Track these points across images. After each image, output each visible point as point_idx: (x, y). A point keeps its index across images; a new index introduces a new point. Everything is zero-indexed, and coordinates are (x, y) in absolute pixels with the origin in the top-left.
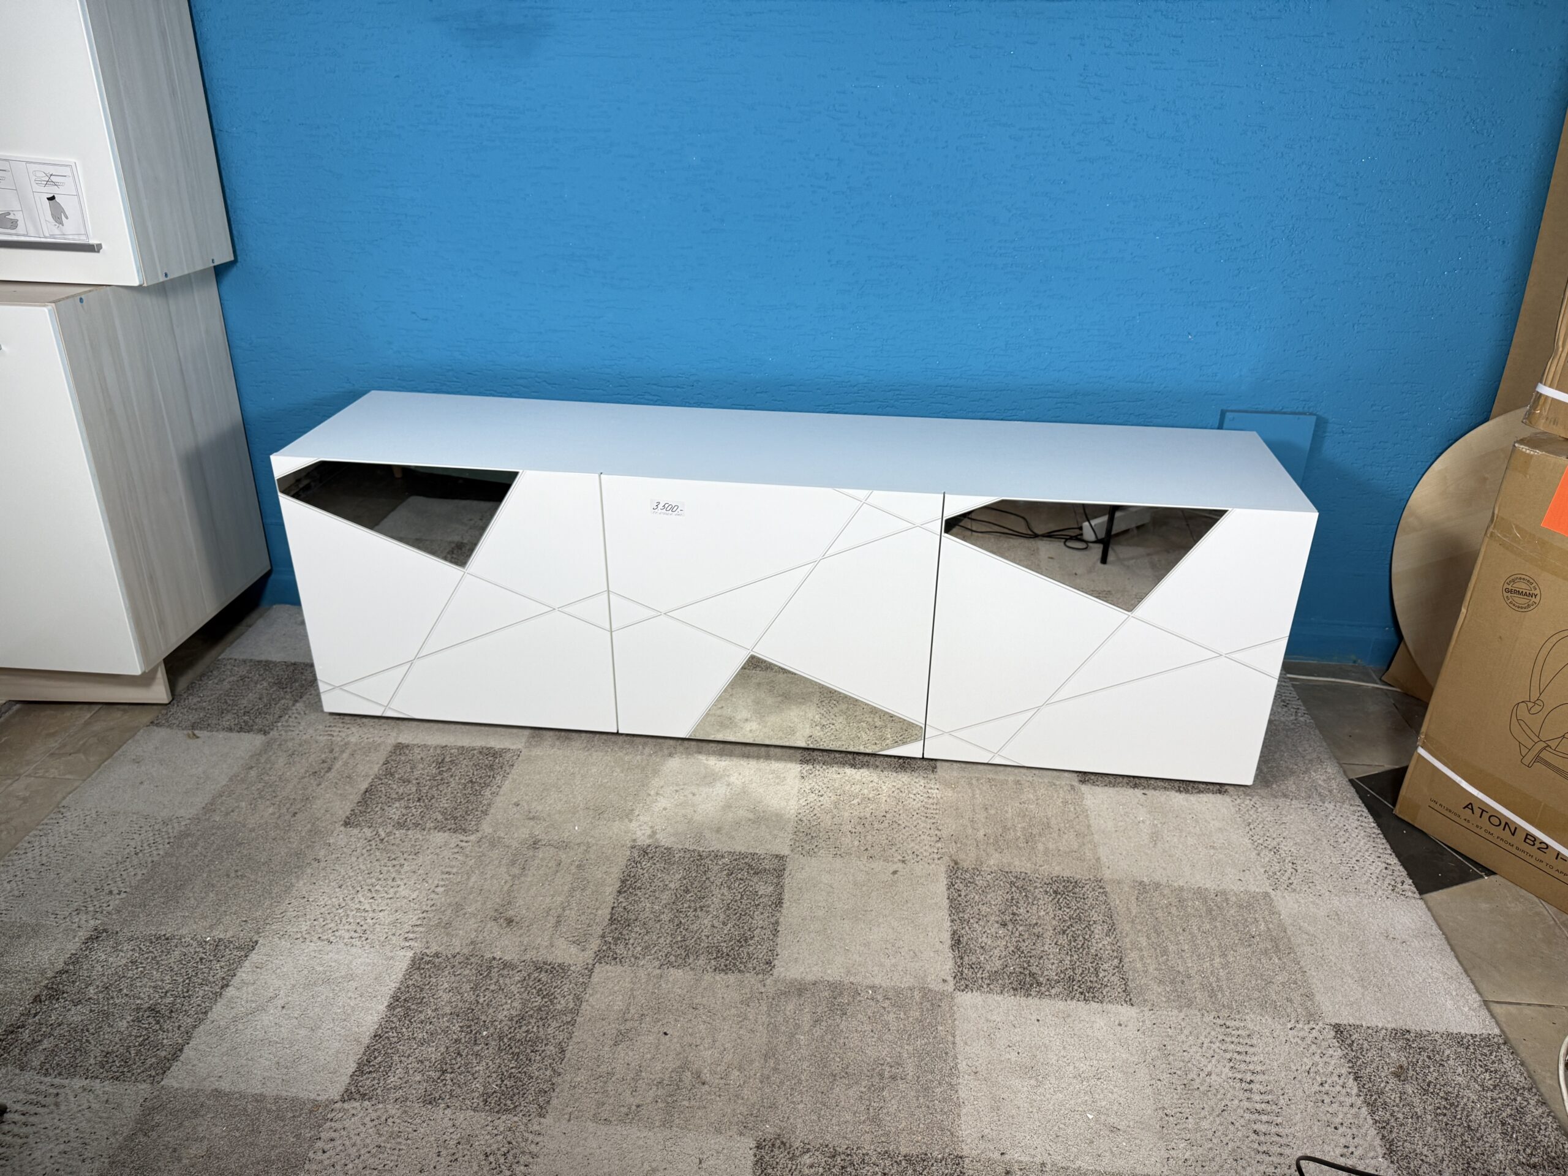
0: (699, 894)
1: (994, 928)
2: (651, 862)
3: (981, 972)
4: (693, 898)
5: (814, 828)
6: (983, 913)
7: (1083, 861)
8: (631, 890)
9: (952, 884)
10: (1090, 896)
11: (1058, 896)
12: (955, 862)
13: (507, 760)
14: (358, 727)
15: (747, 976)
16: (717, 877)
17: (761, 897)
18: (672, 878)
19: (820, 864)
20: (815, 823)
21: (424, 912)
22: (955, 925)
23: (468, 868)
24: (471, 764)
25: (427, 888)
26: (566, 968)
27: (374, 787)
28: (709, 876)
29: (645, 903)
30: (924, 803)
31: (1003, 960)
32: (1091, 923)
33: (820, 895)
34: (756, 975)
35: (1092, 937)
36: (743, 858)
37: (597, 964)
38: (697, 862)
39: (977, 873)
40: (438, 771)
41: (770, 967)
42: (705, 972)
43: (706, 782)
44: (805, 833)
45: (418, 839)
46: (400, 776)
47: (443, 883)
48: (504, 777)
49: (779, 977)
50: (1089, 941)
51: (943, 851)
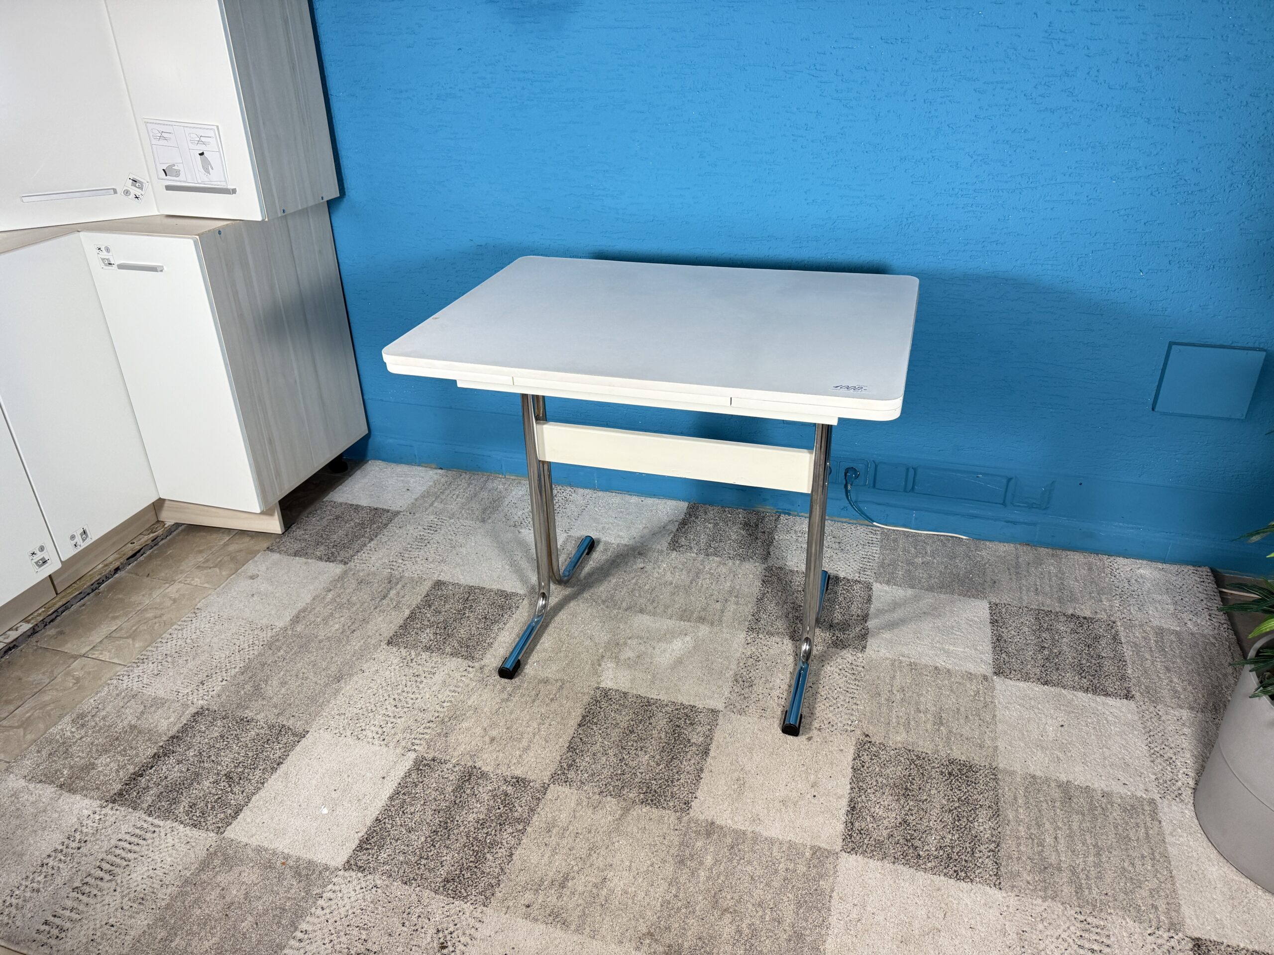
0: (641, 735)
2: (609, 702)
3: (867, 838)
4: (636, 739)
7: (981, 747)
8: (589, 724)
9: (858, 755)
10: (981, 782)
11: (952, 778)
12: (865, 736)
13: (515, 602)
14: (412, 564)
15: (668, 813)
16: (659, 723)
17: (692, 745)
18: (623, 719)
19: (747, 722)
20: (748, 685)
21: (430, 721)
22: (853, 793)
23: (470, 689)
24: (488, 603)
25: (437, 703)
26: (527, 783)
27: (414, 614)
28: (652, 721)
29: (598, 738)
30: (847, 678)
31: (889, 830)
32: (977, 807)
33: (742, 750)
34: (675, 813)
35: (976, 820)
36: (683, 709)
37: (552, 784)
38: (645, 707)
39: (883, 748)
40: (463, 606)
41: (688, 808)
42: (635, 804)
43: (665, 638)
44: (739, 693)
45: (438, 661)
46: (435, 608)
47: (449, 699)
48: (510, 616)
49: (693, 817)
50: (972, 823)
51: (857, 724)
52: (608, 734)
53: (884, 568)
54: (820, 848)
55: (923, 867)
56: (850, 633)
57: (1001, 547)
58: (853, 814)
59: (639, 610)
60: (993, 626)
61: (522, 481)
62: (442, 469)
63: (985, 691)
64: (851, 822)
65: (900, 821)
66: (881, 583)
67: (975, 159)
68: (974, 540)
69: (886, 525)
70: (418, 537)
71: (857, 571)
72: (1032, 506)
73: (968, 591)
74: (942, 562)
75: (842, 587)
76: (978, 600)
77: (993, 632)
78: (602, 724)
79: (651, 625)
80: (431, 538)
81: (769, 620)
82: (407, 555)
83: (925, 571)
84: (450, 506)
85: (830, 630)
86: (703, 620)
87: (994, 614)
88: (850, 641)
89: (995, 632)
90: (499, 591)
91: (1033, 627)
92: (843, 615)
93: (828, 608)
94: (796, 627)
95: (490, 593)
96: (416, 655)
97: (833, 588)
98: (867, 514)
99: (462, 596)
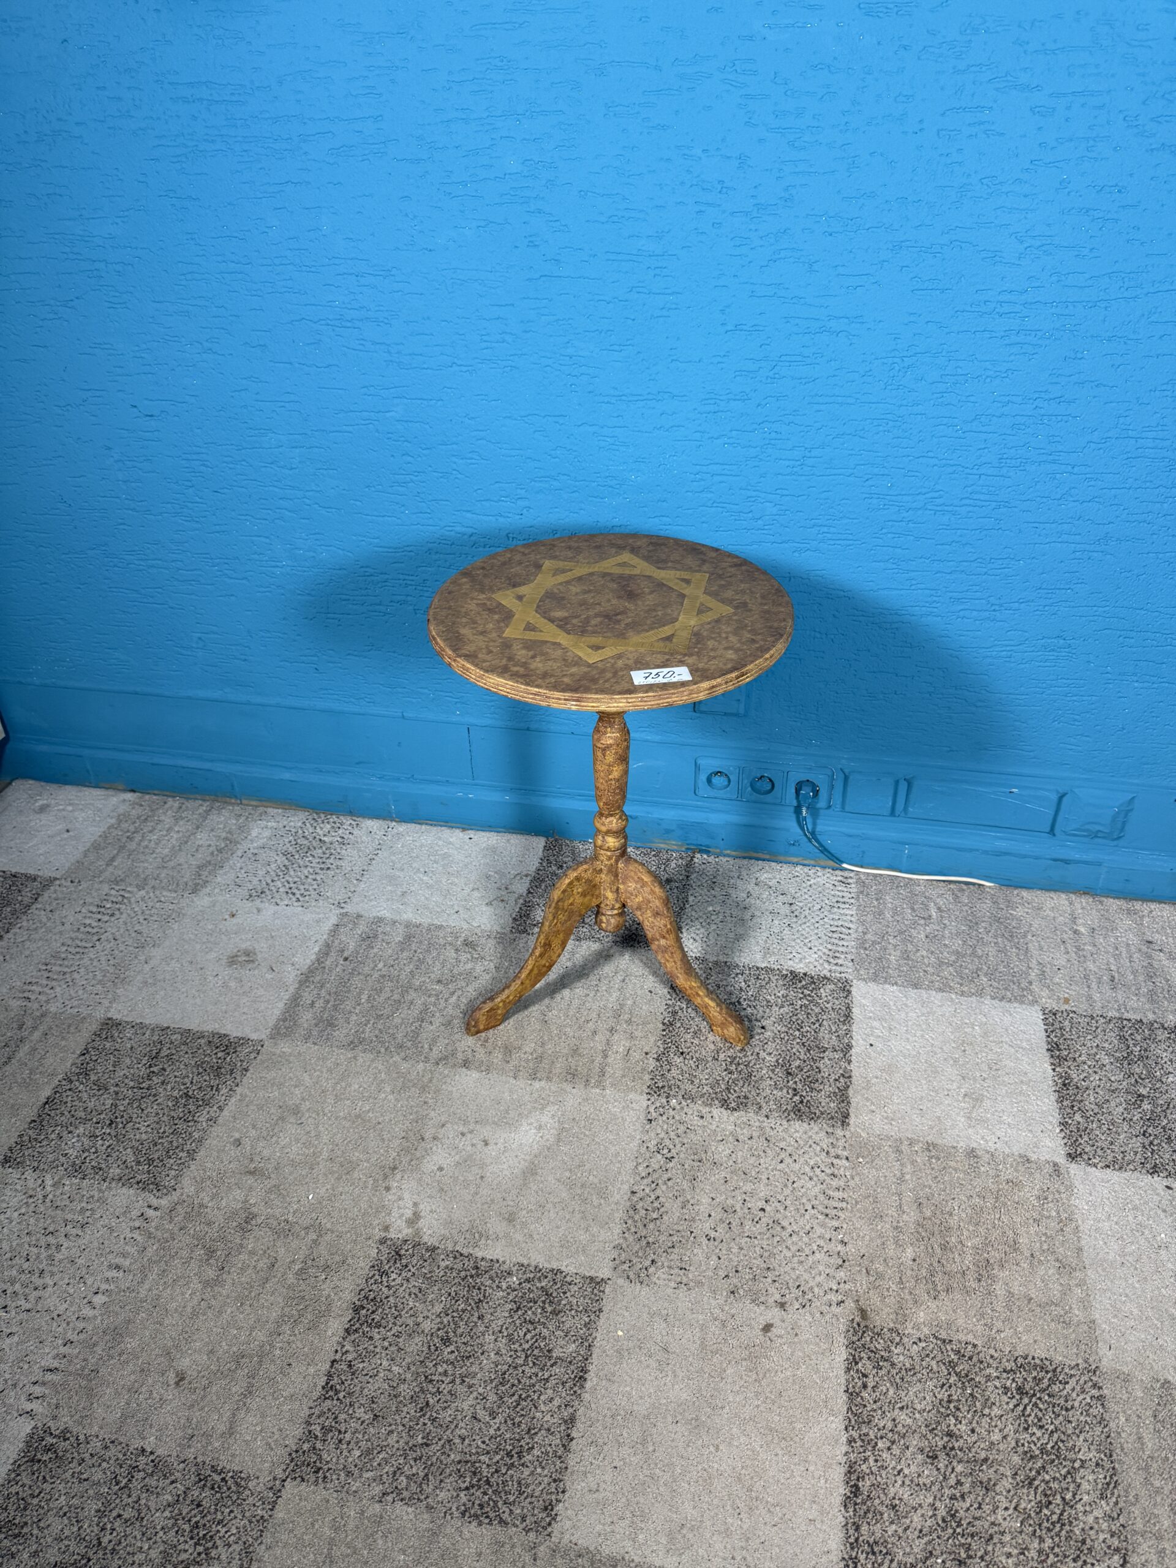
0: (463, 1348)
1: (916, 1465)
2: (404, 1274)
4: (453, 1357)
5: (651, 1226)
6: (900, 1428)
7: (1067, 1324)
8: (364, 1327)
9: (854, 1359)
10: (1076, 1404)
11: (1026, 1400)
12: (863, 1313)
13: (242, 1058)
14: (65, 986)
15: (512, 1534)
16: (496, 1314)
17: (555, 1363)
18: (429, 1311)
19: (653, 1299)
20: (655, 1215)
21: (68, 1343)
22: (853, 1451)
23: (145, 1260)
24: (193, 1063)
25: (83, 1296)
26: (243, 1483)
27: (58, 1095)
28: (484, 1311)
29: (380, 1359)
30: (824, 1186)
31: (926, 1539)
32: (1077, 1465)
33: (648, 1366)
34: (524, 1533)
35: (1078, 1497)
36: (539, 1280)
37: (289, 1480)
38: (471, 1280)
39: (898, 1339)
40: (148, 1071)
41: (549, 1519)
42: (448, 1517)
43: (507, 1120)
44: (638, 1235)
45: (92, 1197)
46: (96, 1078)
47: (107, 1287)
48: (231, 1090)
49: (559, 1543)
50: (1072, 1507)
51: (847, 1287)
52: (400, 1349)
53: (866, 949)
56: (821, 1087)
57: (1046, 900)
58: (856, 1504)
59: (460, 1061)
60: (1052, 1056)
61: (270, 810)
62: (133, 791)
63: (1057, 1196)
64: (854, 1523)
65: (944, 1514)
66: (864, 979)
67: (1028, 245)
68: (1003, 887)
69: (862, 867)
70: (82, 929)
71: (824, 958)
72: (1095, 835)
73: (1006, 989)
74: (958, 934)
75: (803, 993)
76: (1024, 1006)
77: (1054, 1070)
78: (390, 1326)
79: (483, 1092)
80: (103, 930)
81: (685, 1068)
82: (58, 968)
83: (932, 953)
84: (141, 864)
85: (788, 1082)
86: (572, 1075)
87: (1052, 1032)
88: (823, 1104)
89: (1058, 1069)
90: (216, 1036)
91: (1117, 1054)
92: (809, 1051)
93: (782, 1036)
94: (731, 1081)
95: (199, 1041)
96: (53, 1186)
97: (787, 996)
98: (832, 852)
99: (148, 1049)
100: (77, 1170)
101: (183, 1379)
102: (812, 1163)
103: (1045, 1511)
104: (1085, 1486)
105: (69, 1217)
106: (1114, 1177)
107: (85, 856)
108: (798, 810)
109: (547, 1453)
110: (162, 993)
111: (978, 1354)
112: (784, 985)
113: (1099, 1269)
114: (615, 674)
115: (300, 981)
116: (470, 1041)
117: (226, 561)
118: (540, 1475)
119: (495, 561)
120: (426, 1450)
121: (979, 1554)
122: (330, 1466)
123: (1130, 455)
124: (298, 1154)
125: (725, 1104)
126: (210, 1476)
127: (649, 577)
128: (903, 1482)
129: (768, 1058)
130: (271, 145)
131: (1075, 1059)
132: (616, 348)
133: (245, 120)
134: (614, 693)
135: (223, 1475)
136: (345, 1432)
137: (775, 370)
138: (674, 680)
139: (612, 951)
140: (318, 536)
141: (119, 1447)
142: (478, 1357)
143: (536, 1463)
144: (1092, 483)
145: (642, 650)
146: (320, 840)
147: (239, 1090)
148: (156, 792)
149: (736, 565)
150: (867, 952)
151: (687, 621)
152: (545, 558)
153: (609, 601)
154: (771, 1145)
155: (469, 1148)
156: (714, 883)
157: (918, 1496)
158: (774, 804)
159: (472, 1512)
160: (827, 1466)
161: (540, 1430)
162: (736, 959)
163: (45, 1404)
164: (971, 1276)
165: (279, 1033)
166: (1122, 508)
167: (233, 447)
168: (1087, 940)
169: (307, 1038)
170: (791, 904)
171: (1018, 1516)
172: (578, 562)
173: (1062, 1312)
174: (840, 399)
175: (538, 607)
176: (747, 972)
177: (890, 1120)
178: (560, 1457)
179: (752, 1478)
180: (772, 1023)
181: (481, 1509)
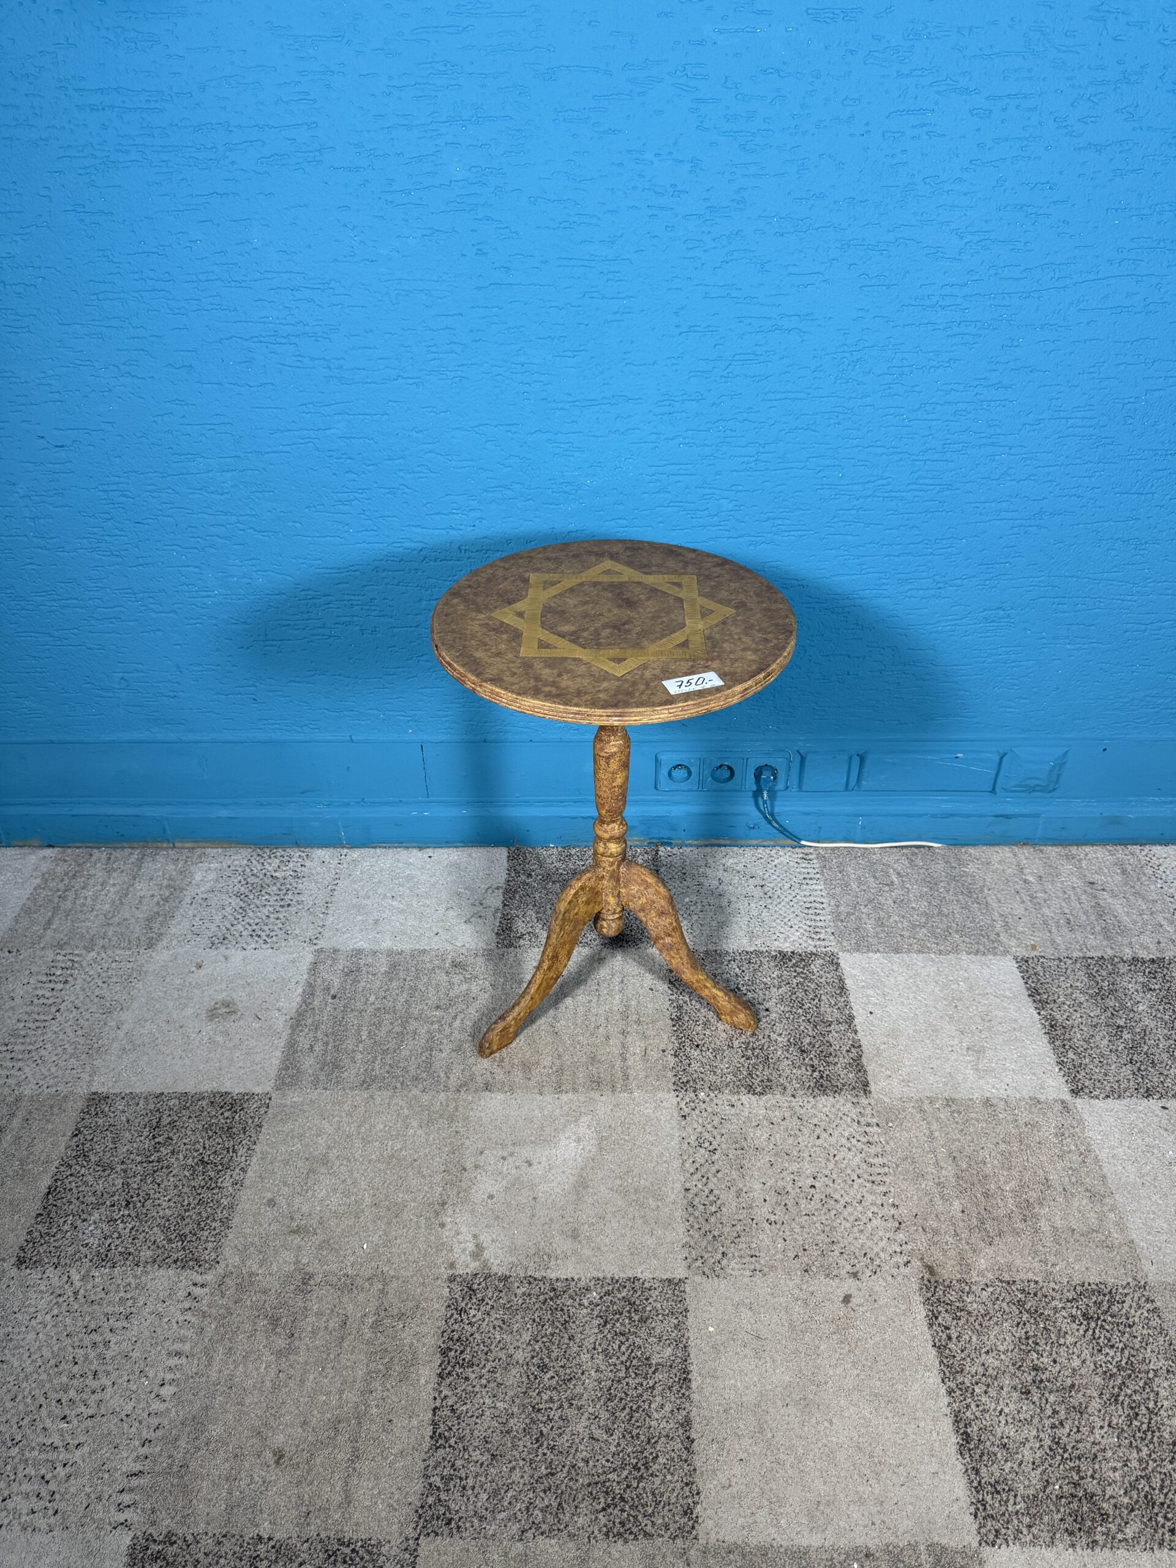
0: (562, 1372)
1: (1012, 1404)
2: (483, 1309)
3: (1012, 1501)
4: (554, 1382)
5: (713, 1220)
6: (990, 1371)
7: (1111, 1248)
8: (457, 1368)
9: (933, 1314)
10: (1137, 1320)
11: (1093, 1325)
12: (930, 1269)
13: (252, 1115)
14: (34, 1065)
15: (659, 1544)
16: (585, 1332)
17: (656, 1370)
18: (518, 1341)
19: (734, 1291)
20: (713, 1209)
21: (145, 1442)
22: (955, 1401)
23: (206, 1340)
24: (200, 1127)
25: (148, 1390)
26: (375, 1550)
27: (59, 1183)
28: (573, 1331)
29: (482, 1397)
30: (863, 1155)
31: (1040, 1470)
32: (1151, 1375)
33: (746, 1356)
34: (671, 1541)
35: (1159, 1405)
36: (618, 1290)
37: (422, 1537)
38: (551, 1303)
39: (967, 1288)
40: (153, 1143)
41: (692, 1522)
42: (593, 1541)
43: (544, 1137)
44: (703, 1231)
45: (129, 1284)
46: (97, 1159)
47: (172, 1376)
48: (248, 1149)
49: (707, 1543)
50: (1156, 1414)
51: (909, 1247)
52: (499, 1385)
53: (842, 921)
54: (944, 1549)
55: (1120, 1536)
56: (836, 1060)
57: (992, 855)
58: (970, 1450)
59: (482, 1085)
60: (1035, 1001)
61: (210, 850)
62: (53, 847)
63: (1072, 1131)
64: (974, 1468)
65: (1049, 1443)
66: (848, 951)
67: (967, 240)
68: (951, 847)
69: (818, 842)
70: (36, 1001)
71: (807, 934)
72: (1032, 789)
73: (978, 943)
74: (922, 896)
75: (795, 971)
76: (998, 958)
77: (1039, 1013)
78: (483, 1363)
79: (512, 1113)
80: (60, 1000)
81: (704, 1061)
82: (22, 1048)
83: (903, 917)
84: (83, 924)
85: (804, 1059)
86: (596, 1083)
87: (1028, 978)
88: (842, 1076)
89: (1042, 1013)
90: (218, 1096)
91: (1091, 992)
92: (816, 1026)
93: (787, 1015)
94: (751, 1066)
95: (200, 1103)
96: (82, 1280)
97: (782, 976)
98: (791, 830)
99: (146, 1120)
100: (103, 1259)
101: (281, 1457)
102: (846, 1134)
103: (1135, 1423)
104: (1163, 1393)
105: (110, 1310)
106: (1115, 1105)
107: (16, 920)
108: (757, 794)
109: (673, 1459)
110: (145, 1058)
111: (1041, 1289)
112: (776, 966)
113: (1125, 1192)
114: (647, 685)
115: (292, 1026)
116: (485, 1063)
117: (151, 595)
118: (671, 1482)
119: (480, 578)
120: (551, 1480)
121: (1089, 1473)
122: (460, 1514)
123: (1061, 435)
124: (340, 1205)
125: (751, 1089)
126: (339, 1550)
127: (639, 583)
128: (1007, 1421)
129: (780, 1039)
130: (193, 155)
131: (1055, 1001)
132: (569, 353)
133: (164, 128)
134: (654, 705)
135: (352, 1547)
136: (467, 1478)
137: (729, 370)
138: (708, 686)
139: (603, 954)
140: (254, 562)
141: (233, 1540)
142: (579, 1378)
143: (665, 1471)
144: (1028, 462)
145: (664, 658)
146: (272, 876)
147: (257, 1148)
148: (77, 845)
149: (718, 565)
150: (844, 924)
151: (695, 627)
152: (527, 571)
153: (610, 611)
154: (805, 1123)
155: (514, 1171)
156: (684, 874)
157: (1022, 1431)
158: (735, 791)
159: (615, 1532)
160: (935, 1420)
161: (659, 1438)
162: (724, 946)
163: (138, 1511)
164: (1017, 1218)
165: (284, 1083)
166: (1055, 484)
167: (157, 474)
168: (1038, 888)
169: (316, 1083)
170: (762, 886)
171: (1113, 1432)
172: (562, 572)
173: (1104, 1238)
174: (792, 395)
175: (542, 623)
176: (738, 958)
177: (906, 1082)
178: (686, 1461)
179: (871, 1444)
180: (774, 1004)
181: (623, 1526)
